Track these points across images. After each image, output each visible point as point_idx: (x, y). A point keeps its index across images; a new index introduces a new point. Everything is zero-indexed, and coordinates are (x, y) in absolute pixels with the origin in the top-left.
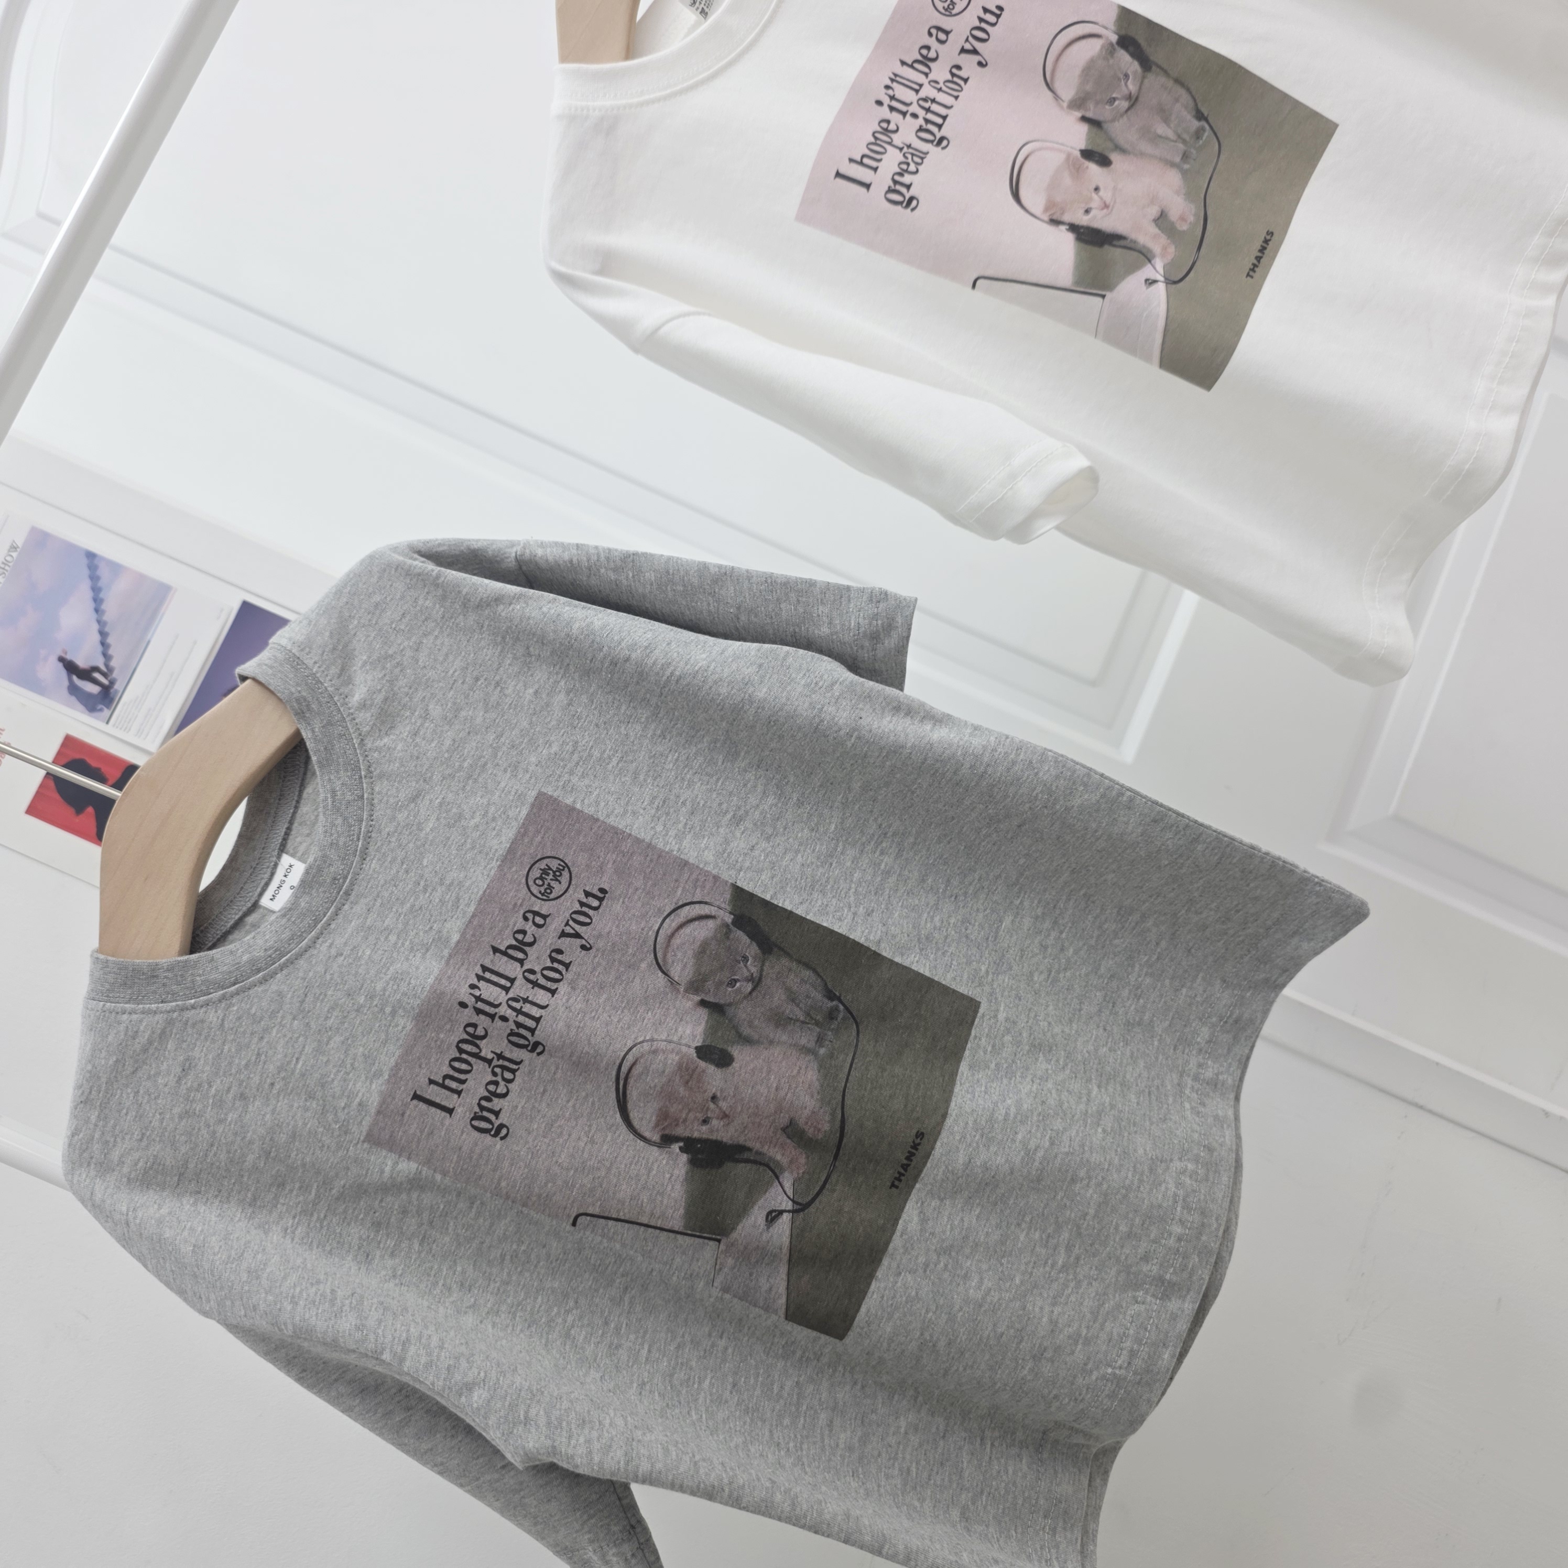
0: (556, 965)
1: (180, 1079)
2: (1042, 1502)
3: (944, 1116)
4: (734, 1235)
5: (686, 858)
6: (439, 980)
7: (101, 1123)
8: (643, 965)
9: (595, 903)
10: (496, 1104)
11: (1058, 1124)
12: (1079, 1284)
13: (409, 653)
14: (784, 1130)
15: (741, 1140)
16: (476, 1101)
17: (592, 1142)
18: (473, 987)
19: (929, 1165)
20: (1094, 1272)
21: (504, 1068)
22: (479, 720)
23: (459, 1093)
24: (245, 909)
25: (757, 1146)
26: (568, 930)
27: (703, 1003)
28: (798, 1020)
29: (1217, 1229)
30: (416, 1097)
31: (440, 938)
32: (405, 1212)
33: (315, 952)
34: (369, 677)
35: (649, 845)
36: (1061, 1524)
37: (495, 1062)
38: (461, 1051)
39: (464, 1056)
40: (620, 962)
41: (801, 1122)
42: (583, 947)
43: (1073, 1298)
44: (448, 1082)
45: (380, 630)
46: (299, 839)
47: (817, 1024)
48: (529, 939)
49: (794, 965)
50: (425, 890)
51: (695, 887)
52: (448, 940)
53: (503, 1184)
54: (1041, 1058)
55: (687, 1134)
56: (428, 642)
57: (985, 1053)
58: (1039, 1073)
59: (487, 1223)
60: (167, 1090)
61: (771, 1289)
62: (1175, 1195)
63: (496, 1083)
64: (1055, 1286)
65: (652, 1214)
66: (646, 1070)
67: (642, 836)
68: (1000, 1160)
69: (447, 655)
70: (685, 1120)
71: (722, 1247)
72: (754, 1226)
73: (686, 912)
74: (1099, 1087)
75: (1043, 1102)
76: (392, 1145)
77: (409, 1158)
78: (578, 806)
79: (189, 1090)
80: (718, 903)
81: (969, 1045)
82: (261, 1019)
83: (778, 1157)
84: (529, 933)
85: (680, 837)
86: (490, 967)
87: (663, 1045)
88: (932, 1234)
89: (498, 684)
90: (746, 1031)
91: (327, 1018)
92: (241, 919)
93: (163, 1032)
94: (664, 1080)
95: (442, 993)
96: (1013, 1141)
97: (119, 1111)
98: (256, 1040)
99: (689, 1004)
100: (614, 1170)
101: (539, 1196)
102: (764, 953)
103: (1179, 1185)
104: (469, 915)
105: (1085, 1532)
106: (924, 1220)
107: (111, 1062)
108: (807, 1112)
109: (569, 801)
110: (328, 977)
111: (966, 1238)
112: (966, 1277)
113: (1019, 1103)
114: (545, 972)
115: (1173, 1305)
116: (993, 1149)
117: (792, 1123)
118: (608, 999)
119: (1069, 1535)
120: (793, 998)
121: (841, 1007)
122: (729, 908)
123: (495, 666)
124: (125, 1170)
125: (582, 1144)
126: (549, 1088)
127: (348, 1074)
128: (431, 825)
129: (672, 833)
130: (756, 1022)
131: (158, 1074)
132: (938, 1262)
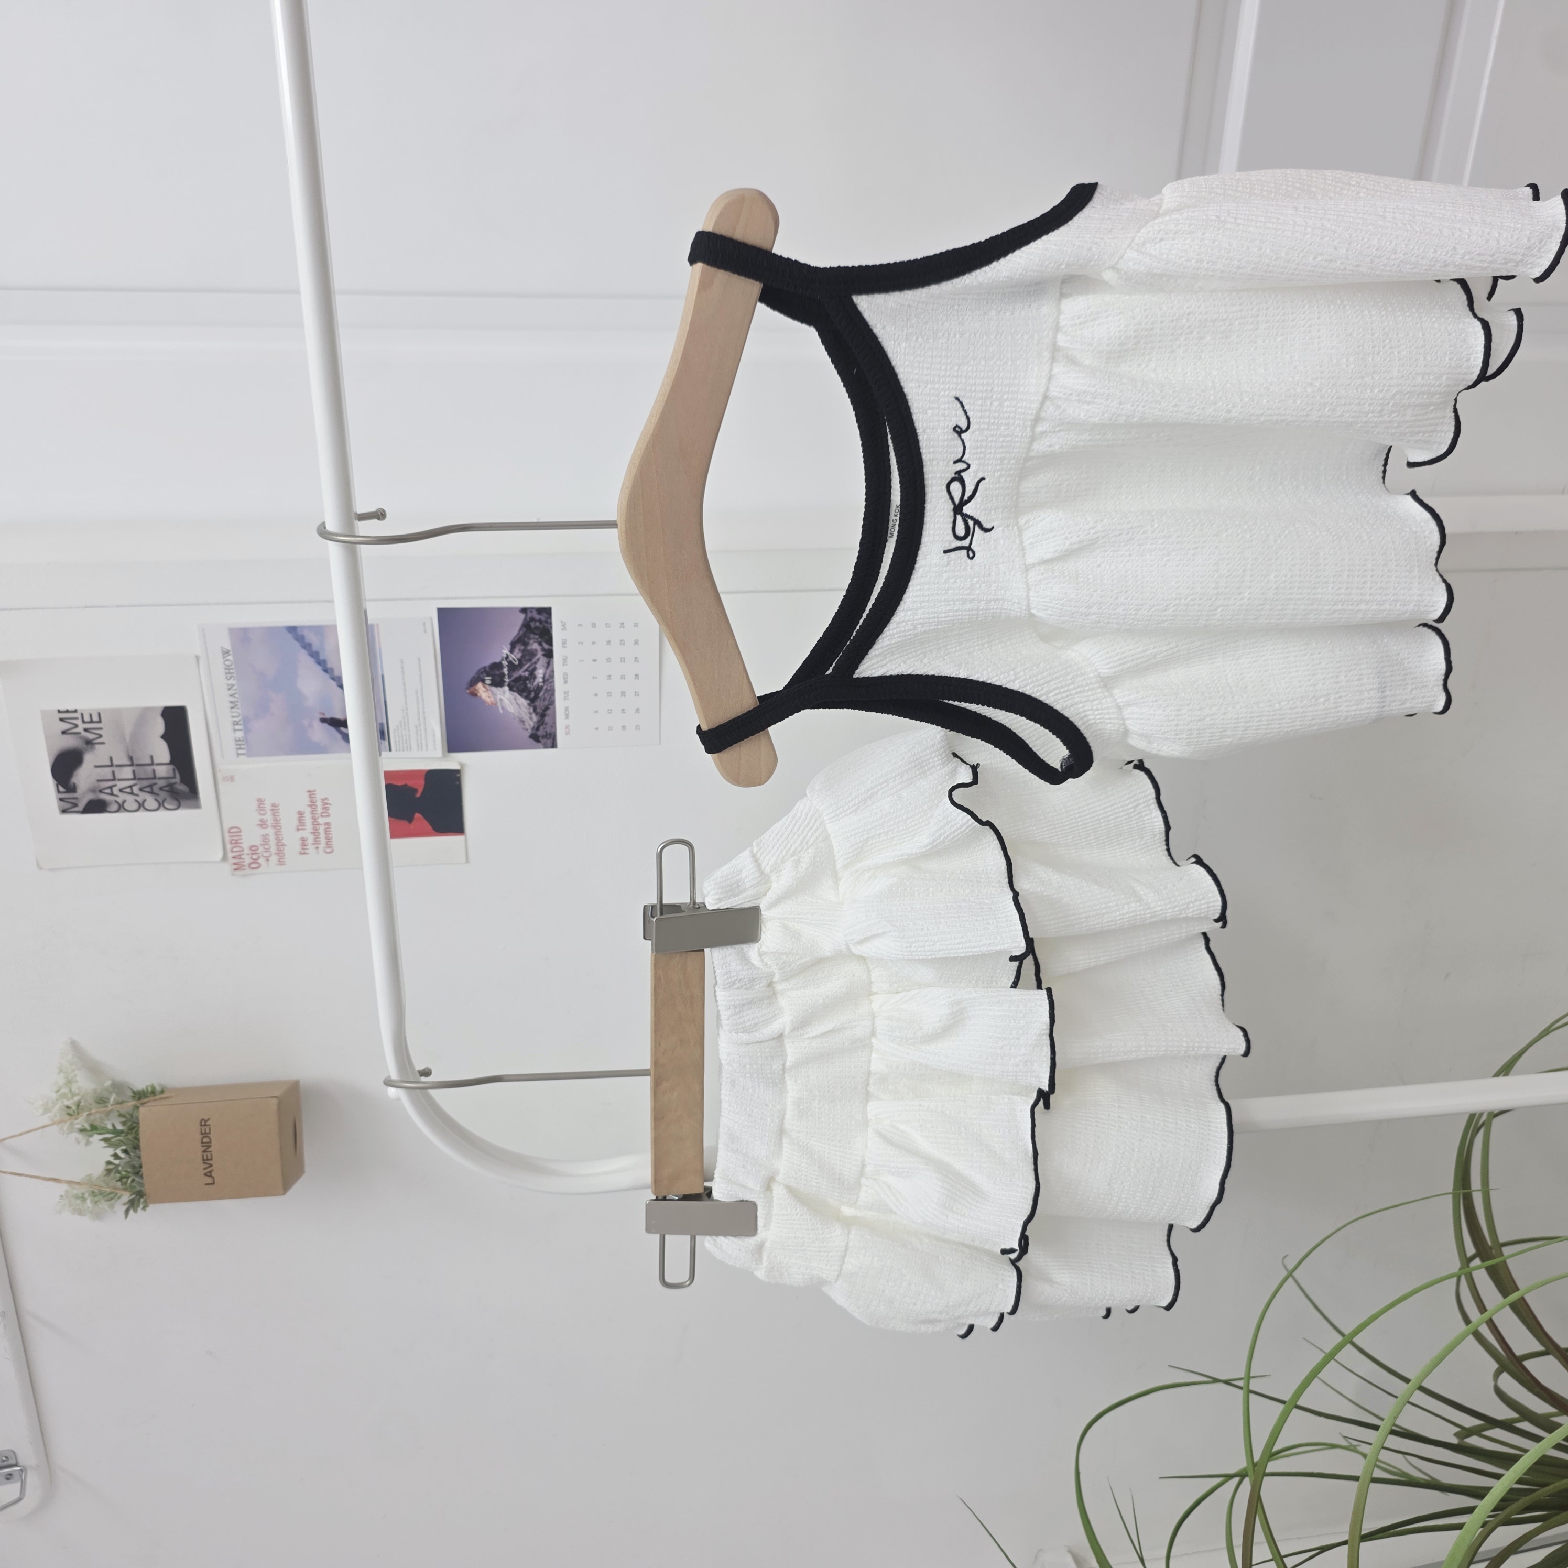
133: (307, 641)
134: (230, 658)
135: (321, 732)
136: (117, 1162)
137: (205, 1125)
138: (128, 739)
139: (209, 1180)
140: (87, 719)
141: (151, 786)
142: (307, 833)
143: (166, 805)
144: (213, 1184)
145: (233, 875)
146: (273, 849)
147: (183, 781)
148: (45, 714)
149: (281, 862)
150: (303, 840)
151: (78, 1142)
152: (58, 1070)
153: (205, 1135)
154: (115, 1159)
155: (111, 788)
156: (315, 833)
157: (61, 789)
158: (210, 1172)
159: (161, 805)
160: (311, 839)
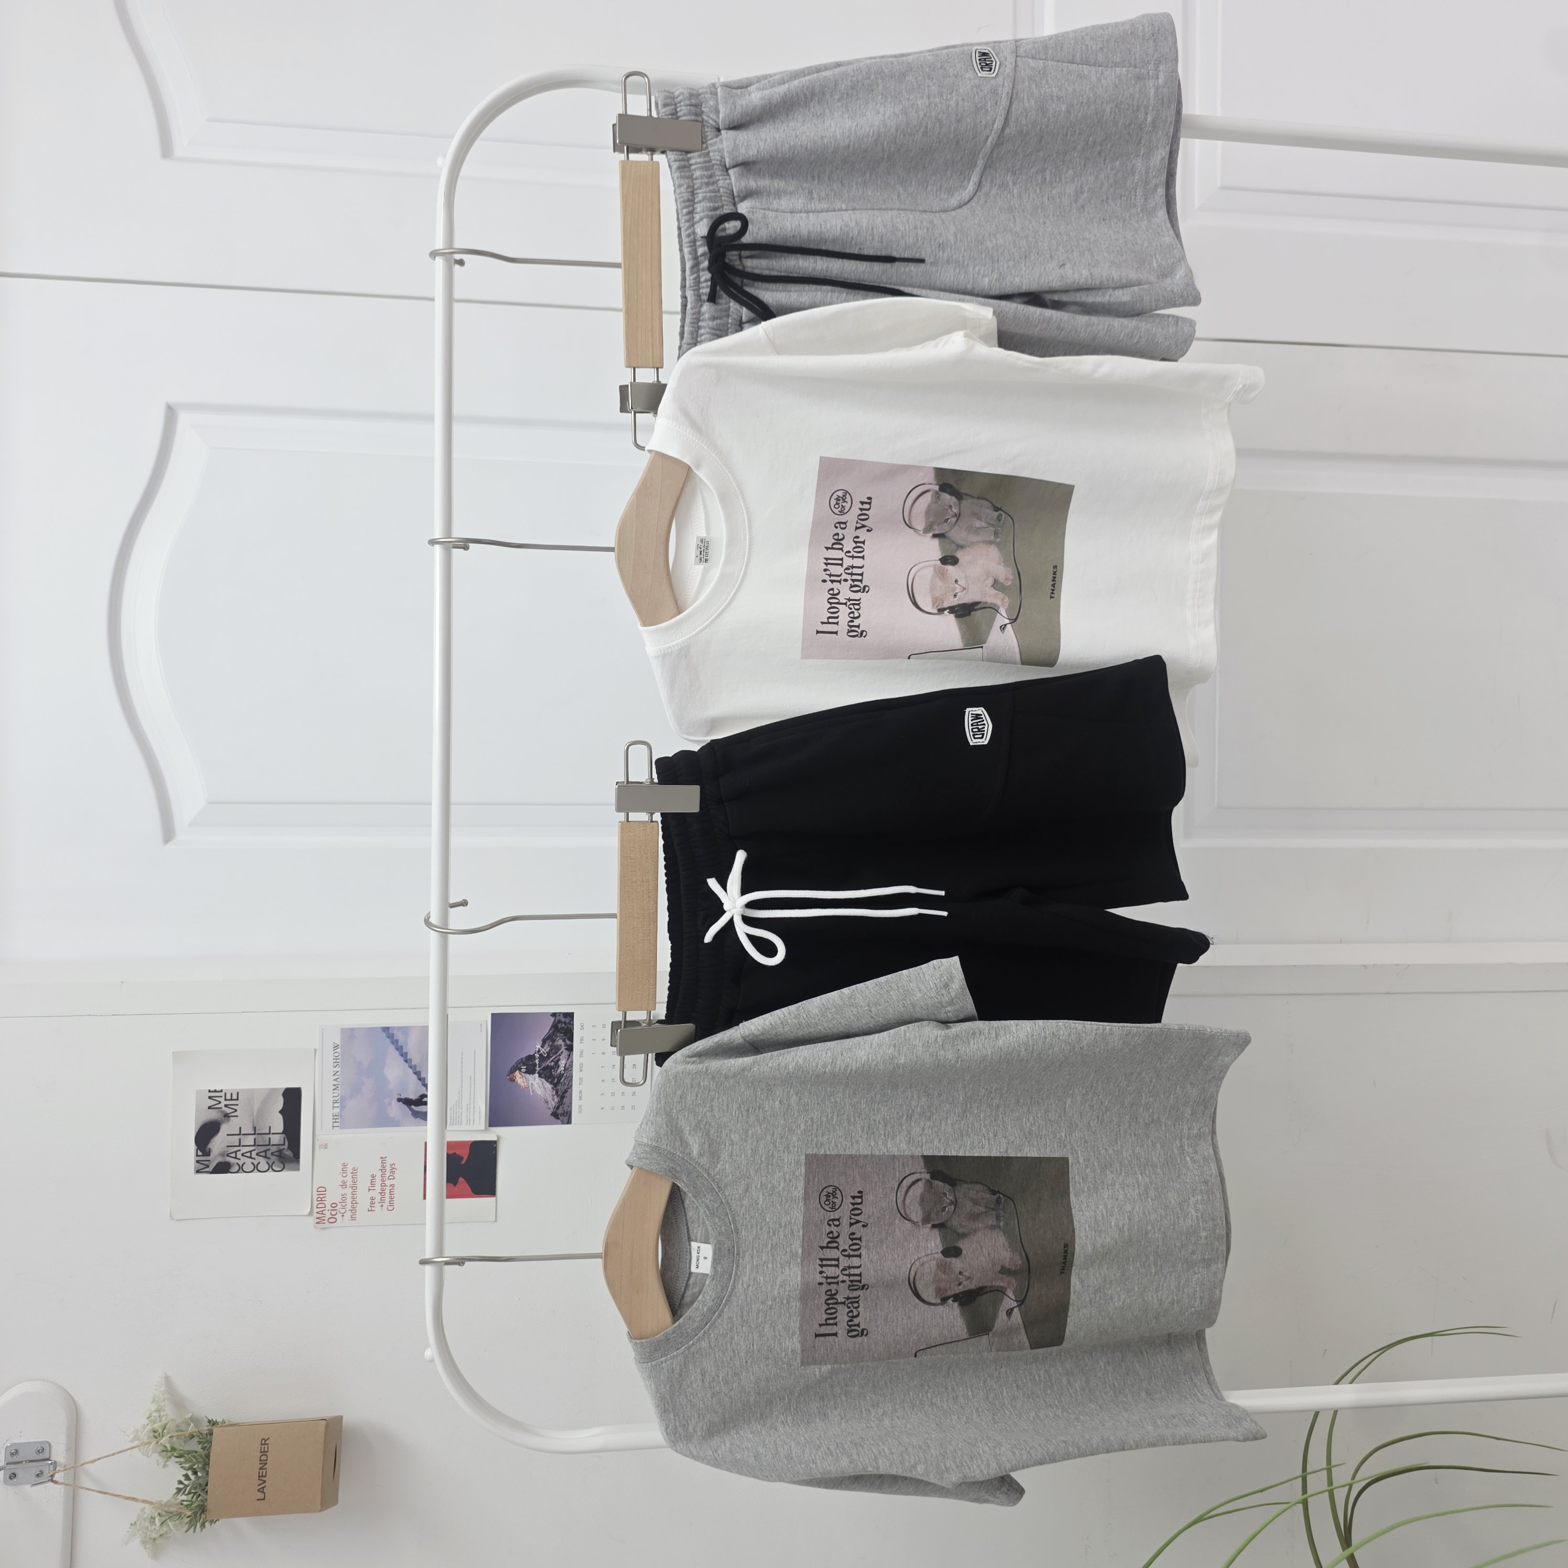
0: (854, 1241)
1: (703, 1381)
2: (1180, 1368)
3: (1074, 1230)
4: (995, 1329)
5: (892, 1153)
6: (802, 1276)
7: (677, 1418)
8: (897, 1221)
9: (859, 1201)
10: (856, 1321)
11: (1128, 1208)
12: (1165, 1277)
13: (708, 1114)
14: (1000, 1272)
15: (980, 1285)
16: (846, 1324)
17: (909, 1318)
18: (821, 1272)
19: (1075, 1257)
20: (1171, 1269)
21: (852, 1303)
22: (759, 1131)
23: (836, 1324)
24: (686, 1279)
25: (989, 1284)
26: (853, 1221)
27: (934, 1226)
28: (982, 1213)
29: (1222, 1224)
30: (817, 1336)
31: (793, 1255)
32: (832, 1387)
33: (737, 1290)
34: (696, 1138)
35: (872, 1156)
36: (1193, 1374)
37: (847, 1302)
38: (828, 1304)
39: (831, 1306)
40: (885, 1225)
41: (1007, 1265)
42: (864, 1226)
43: (1165, 1285)
44: (829, 1322)
45: (689, 1109)
46: (695, 1231)
47: (993, 1210)
48: (836, 1234)
49: (970, 1185)
50: (774, 1234)
51: (904, 1167)
52: (797, 1253)
53: (876, 1355)
54: (1108, 1172)
55: (953, 1293)
56: (715, 1103)
57: (1080, 1184)
58: (1110, 1182)
59: (873, 1373)
60: (699, 1388)
61: (1020, 1342)
62: (1197, 1217)
63: (852, 1311)
64: (1155, 1283)
65: (952, 1337)
66: (923, 1275)
67: (866, 1153)
68: (1108, 1240)
69: (727, 1105)
70: (950, 1288)
71: (990, 1335)
72: (1002, 1321)
73: (906, 1183)
74: (1141, 1174)
75: (1117, 1199)
76: (815, 1362)
77: (826, 1364)
78: (828, 1153)
79: (709, 1383)
80: (919, 1171)
81: (1071, 1184)
82: (727, 1334)
83: (1001, 1284)
84: (835, 1232)
85: (885, 1144)
86: (823, 1257)
87: (925, 1259)
88: (1089, 1286)
89: (759, 1108)
90: (961, 1231)
91: (757, 1319)
92: (687, 1284)
93: (685, 1363)
94: (933, 1275)
95: (808, 1283)
96: (1111, 1227)
97: (683, 1408)
98: (729, 1345)
99: (928, 1230)
100: (926, 1326)
101: (895, 1353)
102: (953, 1187)
103: (1196, 1211)
104: (801, 1237)
105: (1206, 1372)
106: (1082, 1282)
107: (668, 1388)
108: (1008, 1259)
109: (822, 1152)
110: (749, 1299)
111: (1105, 1280)
112: (1112, 1298)
113: (1105, 1205)
114: (851, 1248)
115: (1213, 1268)
116: (1103, 1236)
117: (1002, 1267)
118: (887, 1247)
119: (1198, 1377)
120: (976, 1202)
121: (1001, 1196)
122: (925, 1171)
123: (754, 1098)
124: (699, 1434)
125: (905, 1321)
126: (878, 1302)
127: (779, 1340)
128: (761, 1199)
129: (880, 1143)
130: (963, 1224)
131: (691, 1383)
132: (1096, 1297)
133: (395, 1038)
134: (339, 1050)
135: (397, 1110)
136: (186, 1483)
137: (265, 1444)
138: (255, 1113)
139: (261, 1496)
140: (228, 1097)
141: (265, 1151)
142: (376, 1194)
143: (274, 1168)
144: (264, 1499)
145: (315, 1227)
146: (349, 1207)
147: (288, 1148)
148: (199, 1093)
149: (353, 1218)
150: (372, 1199)
151: (158, 1464)
152: (152, 1400)
153: (264, 1453)
154: (185, 1480)
155: (236, 1152)
156: (382, 1193)
157: (200, 1153)
158: (263, 1488)
159: (270, 1167)
160: (378, 1200)
